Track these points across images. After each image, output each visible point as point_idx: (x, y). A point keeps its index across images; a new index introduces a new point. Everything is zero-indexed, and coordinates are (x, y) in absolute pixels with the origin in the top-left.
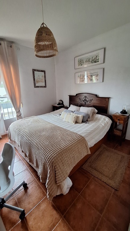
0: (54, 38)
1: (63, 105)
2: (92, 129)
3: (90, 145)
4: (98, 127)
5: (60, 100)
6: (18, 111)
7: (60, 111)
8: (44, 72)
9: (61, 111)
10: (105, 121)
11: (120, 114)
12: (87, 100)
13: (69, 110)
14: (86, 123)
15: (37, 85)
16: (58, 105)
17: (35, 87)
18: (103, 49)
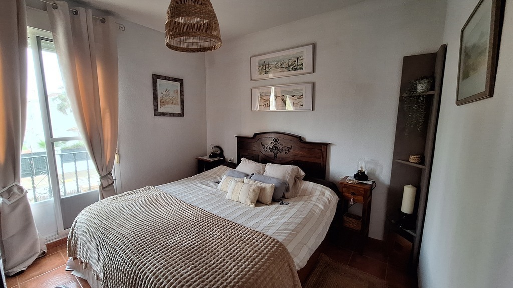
0: (214, 12)
1: (224, 157)
2: (298, 221)
3: (298, 265)
4: (311, 213)
5: (217, 147)
6: (104, 174)
7: (215, 173)
8: (181, 81)
9: (218, 174)
10: (324, 198)
11: (354, 179)
12: (280, 148)
13: (238, 172)
14: (282, 204)
15: (161, 110)
16: (210, 157)
17: (157, 114)
18: (311, 47)
